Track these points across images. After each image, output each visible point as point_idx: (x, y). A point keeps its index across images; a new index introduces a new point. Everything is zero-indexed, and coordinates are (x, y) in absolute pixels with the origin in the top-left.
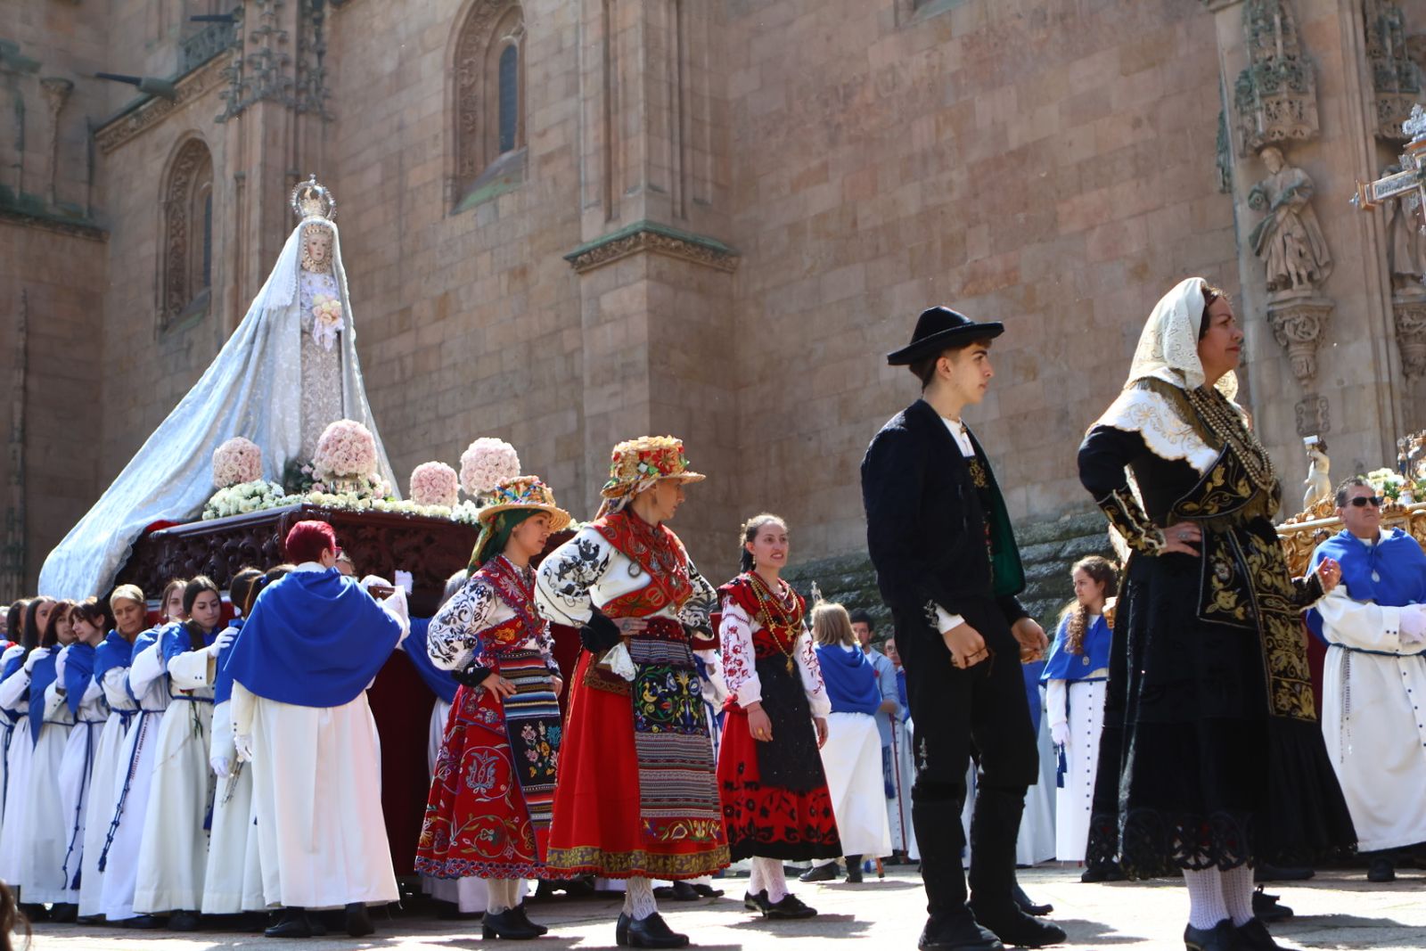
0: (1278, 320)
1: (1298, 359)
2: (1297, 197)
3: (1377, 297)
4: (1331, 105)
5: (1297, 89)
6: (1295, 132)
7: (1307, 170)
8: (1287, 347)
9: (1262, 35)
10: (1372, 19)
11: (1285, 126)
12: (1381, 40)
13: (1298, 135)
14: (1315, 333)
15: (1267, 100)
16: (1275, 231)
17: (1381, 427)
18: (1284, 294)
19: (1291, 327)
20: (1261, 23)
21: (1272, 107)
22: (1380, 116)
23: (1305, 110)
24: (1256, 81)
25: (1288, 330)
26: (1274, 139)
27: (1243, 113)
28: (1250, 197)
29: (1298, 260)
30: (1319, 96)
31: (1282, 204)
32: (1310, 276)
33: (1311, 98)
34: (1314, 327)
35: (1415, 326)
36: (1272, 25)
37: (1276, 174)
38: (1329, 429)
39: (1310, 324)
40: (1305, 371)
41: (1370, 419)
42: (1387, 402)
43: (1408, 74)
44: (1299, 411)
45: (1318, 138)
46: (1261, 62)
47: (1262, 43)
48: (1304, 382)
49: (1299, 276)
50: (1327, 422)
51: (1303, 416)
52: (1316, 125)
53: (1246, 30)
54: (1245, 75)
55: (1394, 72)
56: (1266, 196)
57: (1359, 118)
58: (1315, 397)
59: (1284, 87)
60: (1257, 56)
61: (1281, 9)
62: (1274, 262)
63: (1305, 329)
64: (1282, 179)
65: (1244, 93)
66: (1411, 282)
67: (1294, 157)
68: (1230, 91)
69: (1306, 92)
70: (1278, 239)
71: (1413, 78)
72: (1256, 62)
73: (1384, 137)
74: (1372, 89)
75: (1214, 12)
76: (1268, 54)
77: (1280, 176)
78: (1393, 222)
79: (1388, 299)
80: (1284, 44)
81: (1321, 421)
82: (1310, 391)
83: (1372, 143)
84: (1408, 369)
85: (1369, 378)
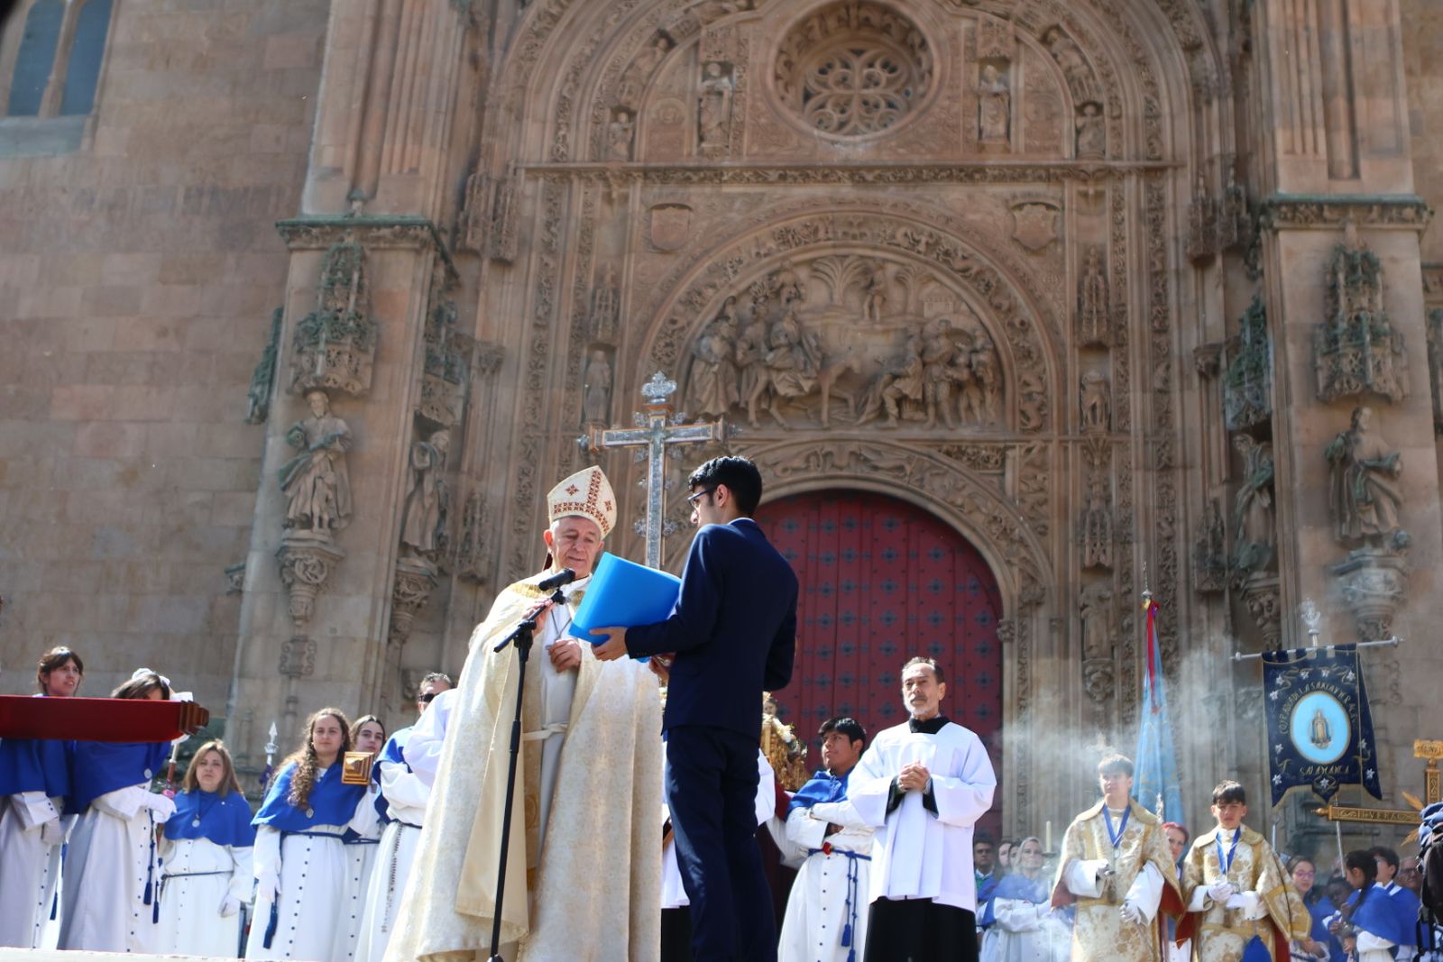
0: (290, 556)
1: (299, 599)
2: (338, 446)
3: (386, 559)
4: (385, 371)
5: (360, 347)
6: (347, 385)
7: (348, 423)
8: (290, 586)
9: (338, 286)
10: (434, 307)
11: (340, 376)
12: (438, 327)
13: (350, 389)
14: (321, 578)
15: (330, 347)
16: (308, 472)
17: (363, 682)
18: (303, 533)
19: (302, 567)
20: (340, 275)
21: (333, 355)
22: (423, 395)
23: (360, 368)
24: (325, 326)
25: (298, 569)
26: (327, 385)
27: (300, 351)
28: (291, 432)
29: (324, 505)
30: (377, 358)
31: (322, 447)
32: (331, 521)
33: (370, 358)
34: (322, 572)
35: (410, 595)
36: (350, 280)
37: (319, 419)
38: (311, 673)
39: (318, 567)
40: (302, 612)
41: (354, 671)
42: (374, 660)
43: (453, 365)
44: (285, 649)
45: (364, 397)
46: (332, 310)
47: (336, 293)
48: (298, 623)
49: (321, 519)
50: (311, 666)
51: (289, 655)
52: (368, 385)
53: (324, 276)
54: (313, 317)
55: (443, 359)
56: (306, 437)
57: (406, 390)
58: (305, 639)
59: (349, 340)
60: (329, 304)
61: (361, 270)
62: (301, 501)
63: (315, 572)
64: (323, 424)
65: (309, 334)
66: (413, 554)
67: (337, 407)
68: (288, 328)
69: (365, 351)
70: (310, 480)
71: (457, 370)
72: (326, 309)
73: (421, 415)
74: (422, 368)
75: (291, 251)
76: (340, 305)
77: (323, 421)
78: (412, 495)
79: (393, 563)
80: (357, 300)
81: (305, 663)
82: (302, 632)
83: (411, 417)
84: (393, 634)
85: (363, 633)
